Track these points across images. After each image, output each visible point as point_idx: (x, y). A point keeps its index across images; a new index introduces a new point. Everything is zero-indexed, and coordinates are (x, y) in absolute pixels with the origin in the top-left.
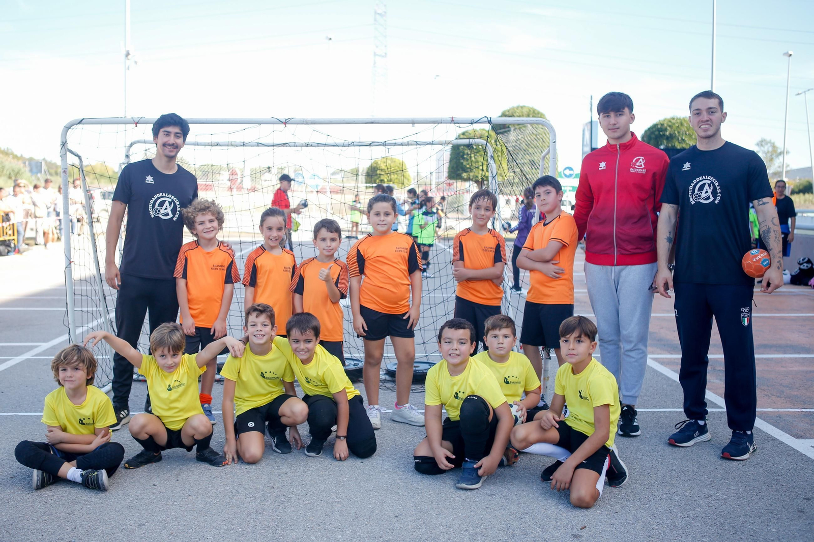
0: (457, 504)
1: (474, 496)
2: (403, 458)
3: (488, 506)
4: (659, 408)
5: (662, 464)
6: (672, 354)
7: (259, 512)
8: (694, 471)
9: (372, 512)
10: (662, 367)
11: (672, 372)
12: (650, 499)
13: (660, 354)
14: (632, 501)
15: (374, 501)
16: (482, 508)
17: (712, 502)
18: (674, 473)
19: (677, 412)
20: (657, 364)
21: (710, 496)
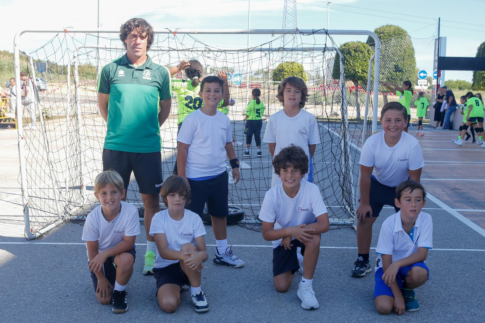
0: (284, 316)
1: (298, 310)
2: (253, 280)
3: (306, 317)
4: (454, 249)
5: (445, 290)
6: (474, 209)
7: (137, 317)
8: (467, 296)
9: (220, 319)
10: (465, 218)
11: (472, 222)
12: (429, 315)
13: (466, 209)
14: (415, 317)
15: (223, 312)
16: (301, 319)
17: (476, 319)
18: (452, 296)
19: (467, 251)
20: (461, 215)
21: (475, 315)
